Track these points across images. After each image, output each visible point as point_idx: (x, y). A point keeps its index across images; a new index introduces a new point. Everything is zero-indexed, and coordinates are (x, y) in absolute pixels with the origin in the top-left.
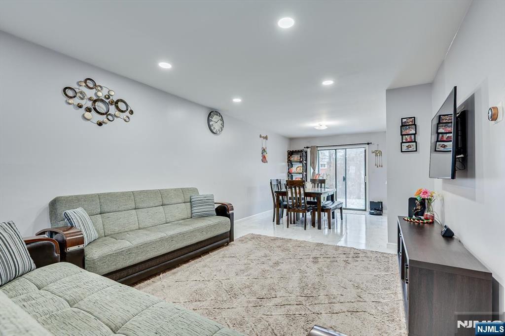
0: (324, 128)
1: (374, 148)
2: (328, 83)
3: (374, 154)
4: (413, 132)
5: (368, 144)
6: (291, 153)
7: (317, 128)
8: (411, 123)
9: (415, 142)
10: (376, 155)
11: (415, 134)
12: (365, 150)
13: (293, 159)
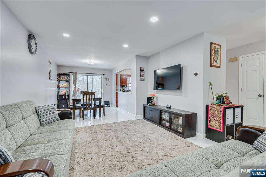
0: (92, 64)
1: (105, 76)
2: (126, 46)
3: (106, 79)
4: (143, 73)
5: (103, 74)
6: (59, 75)
7: (88, 63)
8: (143, 70)
9: (144, 77)
10: (107, 80)
11: (144, 74)
12: (102, 77)
13: (61, 79)
